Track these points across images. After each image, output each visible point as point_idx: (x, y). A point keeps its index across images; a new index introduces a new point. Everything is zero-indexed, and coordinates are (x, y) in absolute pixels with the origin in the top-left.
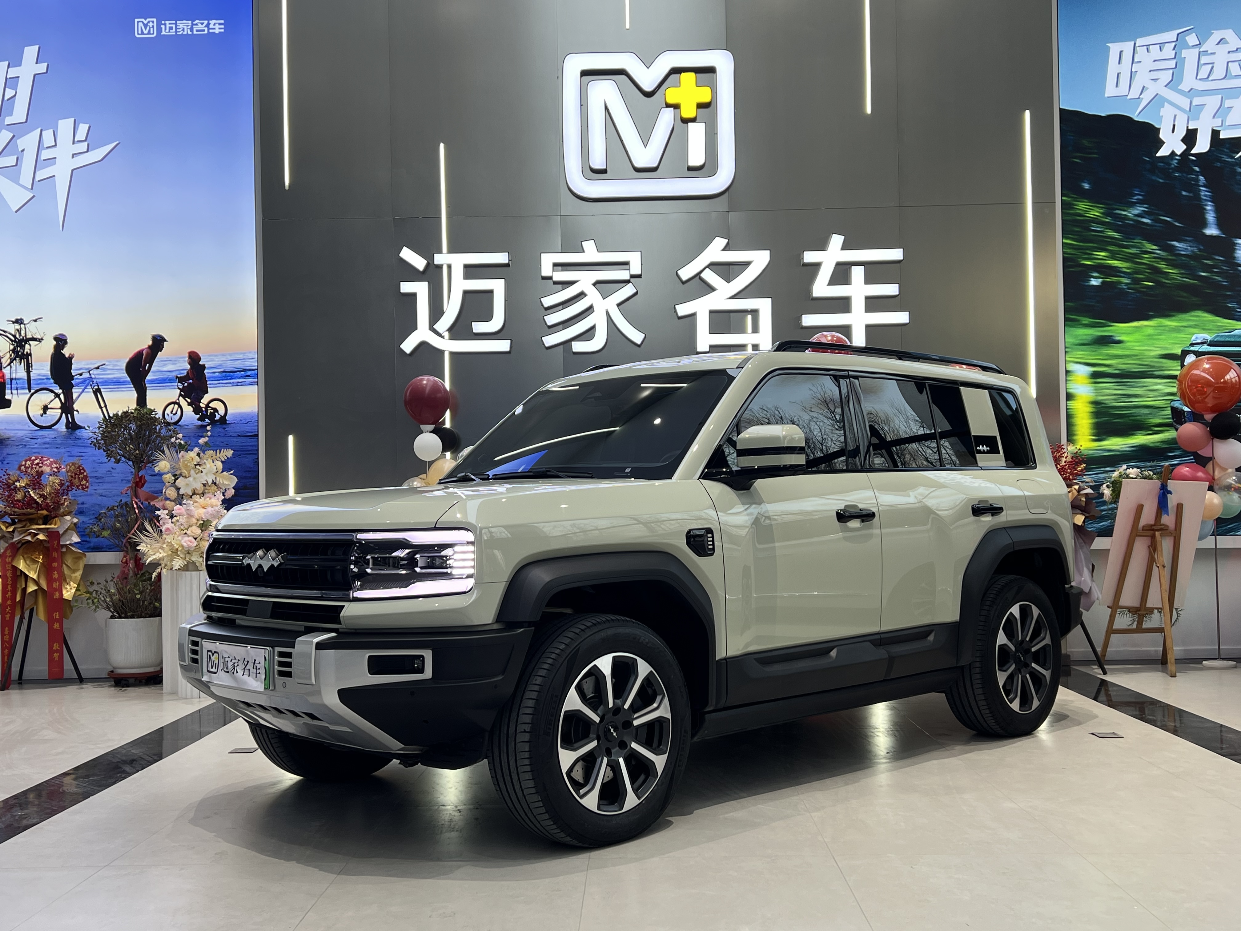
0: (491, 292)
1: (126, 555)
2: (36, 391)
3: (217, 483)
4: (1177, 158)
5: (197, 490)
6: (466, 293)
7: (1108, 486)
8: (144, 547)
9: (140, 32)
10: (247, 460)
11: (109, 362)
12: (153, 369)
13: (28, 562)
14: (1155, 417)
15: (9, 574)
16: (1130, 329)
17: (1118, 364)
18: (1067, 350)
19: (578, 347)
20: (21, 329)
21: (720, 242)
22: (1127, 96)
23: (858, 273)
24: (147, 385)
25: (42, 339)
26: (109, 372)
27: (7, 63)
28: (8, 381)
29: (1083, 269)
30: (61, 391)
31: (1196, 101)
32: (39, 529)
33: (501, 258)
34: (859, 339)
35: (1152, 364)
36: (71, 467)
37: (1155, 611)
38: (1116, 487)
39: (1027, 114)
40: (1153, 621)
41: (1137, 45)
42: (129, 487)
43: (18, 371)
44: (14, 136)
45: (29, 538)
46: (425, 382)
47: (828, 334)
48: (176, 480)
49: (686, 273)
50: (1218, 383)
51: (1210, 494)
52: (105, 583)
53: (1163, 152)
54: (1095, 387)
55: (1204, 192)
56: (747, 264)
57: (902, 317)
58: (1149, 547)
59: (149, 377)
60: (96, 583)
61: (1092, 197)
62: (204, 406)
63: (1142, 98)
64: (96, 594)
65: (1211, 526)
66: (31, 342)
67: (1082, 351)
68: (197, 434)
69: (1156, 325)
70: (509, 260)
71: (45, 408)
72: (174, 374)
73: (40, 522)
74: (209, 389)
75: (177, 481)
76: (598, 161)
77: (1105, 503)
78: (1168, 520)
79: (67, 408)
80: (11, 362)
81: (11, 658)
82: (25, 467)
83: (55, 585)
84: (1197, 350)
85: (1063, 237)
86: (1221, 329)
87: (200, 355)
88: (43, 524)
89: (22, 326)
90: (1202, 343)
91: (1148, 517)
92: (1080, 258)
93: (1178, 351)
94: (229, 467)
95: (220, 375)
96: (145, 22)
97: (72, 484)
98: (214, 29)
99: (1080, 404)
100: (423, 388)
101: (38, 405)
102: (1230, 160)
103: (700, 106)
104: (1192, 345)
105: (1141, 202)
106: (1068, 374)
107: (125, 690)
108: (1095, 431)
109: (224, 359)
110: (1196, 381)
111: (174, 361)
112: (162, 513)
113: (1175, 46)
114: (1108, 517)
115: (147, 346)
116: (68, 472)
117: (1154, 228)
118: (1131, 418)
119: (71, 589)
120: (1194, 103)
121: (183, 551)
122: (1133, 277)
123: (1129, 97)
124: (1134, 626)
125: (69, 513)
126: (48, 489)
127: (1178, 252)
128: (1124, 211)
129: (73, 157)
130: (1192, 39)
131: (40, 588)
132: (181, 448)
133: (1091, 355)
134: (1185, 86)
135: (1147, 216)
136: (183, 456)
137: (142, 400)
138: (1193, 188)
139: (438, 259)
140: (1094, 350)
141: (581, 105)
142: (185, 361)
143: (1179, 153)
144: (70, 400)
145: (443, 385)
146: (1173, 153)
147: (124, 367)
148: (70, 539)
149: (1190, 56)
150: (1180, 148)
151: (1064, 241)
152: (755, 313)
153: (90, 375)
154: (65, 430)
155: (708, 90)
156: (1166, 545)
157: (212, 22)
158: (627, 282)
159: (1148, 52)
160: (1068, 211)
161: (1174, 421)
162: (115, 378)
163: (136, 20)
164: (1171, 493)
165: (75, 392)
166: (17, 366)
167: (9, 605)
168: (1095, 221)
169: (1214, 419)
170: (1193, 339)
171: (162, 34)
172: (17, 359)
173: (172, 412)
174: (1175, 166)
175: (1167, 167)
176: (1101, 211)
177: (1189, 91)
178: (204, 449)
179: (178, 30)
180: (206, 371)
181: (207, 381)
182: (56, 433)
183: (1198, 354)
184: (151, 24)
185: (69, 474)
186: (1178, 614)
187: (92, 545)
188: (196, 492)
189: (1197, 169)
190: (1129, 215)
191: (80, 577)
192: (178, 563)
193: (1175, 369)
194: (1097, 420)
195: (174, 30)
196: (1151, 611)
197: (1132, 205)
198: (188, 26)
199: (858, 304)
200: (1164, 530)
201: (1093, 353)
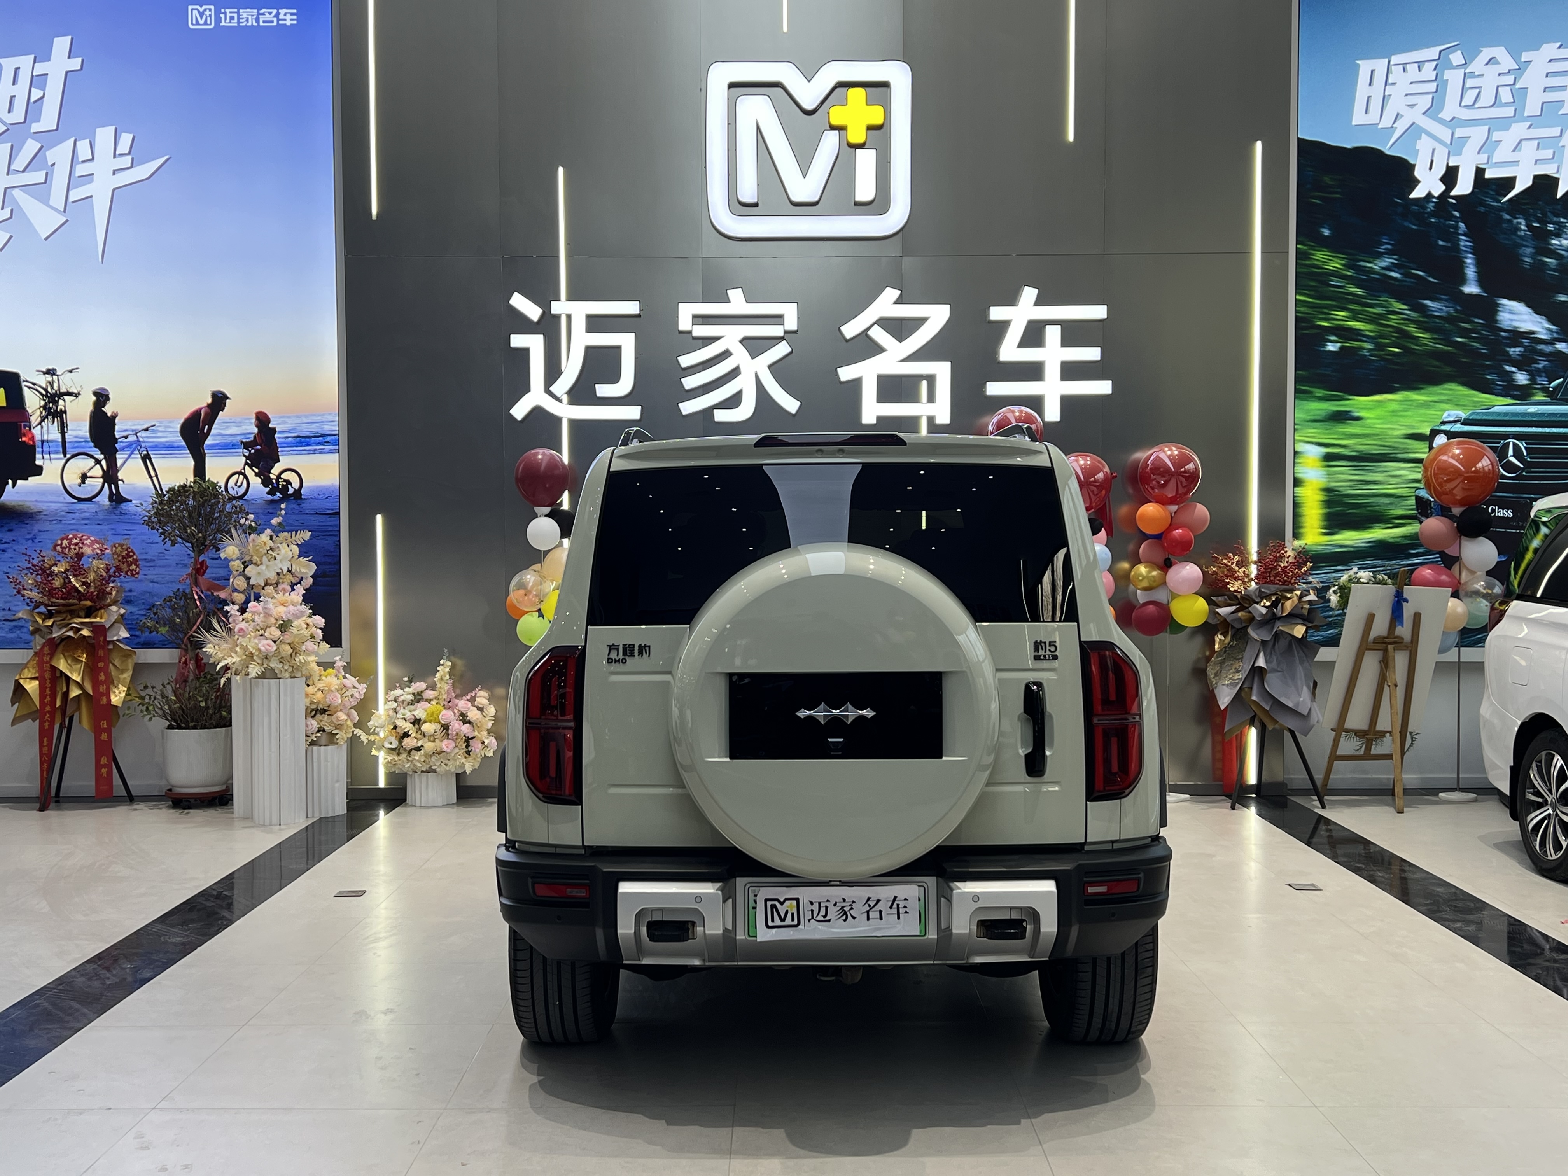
0: (618, 348)
1: (184, 653)
2: (73, 456)
3: (293, 571)
4: (1434, 200)
5: (269, 579)
6: (589, 350)
7: (1335, 592)
8: (211, 648)
9: (194, 22)
10: (327, 543)
11: (160, 422)
12: (213, 431)
13: (69, 662)
14: (1397, 507)
15: (47, 675)
16: (1371, 403)
17: (1355, 444)
18: (1296, 427)
19: (721, 416)
20: (53, 381)
21: (891, 294)
22: (1378, 124)
23: (1053, 334)
24: (206, 451)
25: (79, 394)
26: (160, 434)
27: (32, 56)
28: (38, 444)
29: (1319, 331)
30: (102, 457)
31: (1459, 133)
32: (82, 623)
33: (631, 308)
34: (1052, 413)
35: (1396, 445)
36: (116, 548)
37: (1388, 735)
38: (1344, 593)
39: (1259, 145)
40: (1386, 746)
41: (1392, 63)
42: (188, 575)
43: (50, 431)
44: (42, 147)
45: (71, 634)
46: (540, 457)
47: (1015, 408)
48: (245, 567)
49: (850, 330)
50: (1468, 473)
51: (1453, 602)
52: (162, 687)
53: (1418, 193)
54: (1328, 471)
55: (1464, 242)
56: (923, 320)
57: (1103, 387)
58: (1380, 662)
59: (209, 441)
60: (150, 686)
61: (1332, 245)
62: (275, 477)
63: (1396, 128)
64: (150, 699)
65: (1455, 638)
66: (66, 397)
67: (1314, 428)
68: (267, 511)
69: (1402, 399)
70: (640, 310)
71: (84, 477)
72: (239, 438)
73: (82, 614)
74: (281, 458)
75: (247, 569)
76: (748, 191)
77: (1332, 610)
78: (1404, 631)
79: (111, 476)
80: (43, 420)
81: (51, 772)
82: (61, 547)
83: (102, 689)
84: (1448, 429)
85: (1296, 293)
86: (1477, 405)
87: (270, 416)
88: (86, 617)
89: (55, 377)
90: (1455, 422)
91: (1380, 628)
92: (1314, 318)
93: (1427, 431)
94: (305, 551)
95: (294, 441)
96: (201, 10)
97: (118, 569)
98: (285, 20)
99: (1310, 491)
100: (538, 464)
101: (76, 473)
102: (1495, 204)
103: (870, 128)
104: (1443, 423)
105: (1389, 253)
106: (1297, 456)
107: (188, 813)
108: (1325, 523)
109: (299, 421)
110: (1445, 469)
111: (239, 424)
112: (232, 609)
113: (1437, 65)
114: (1335, 623)
115: (205, 405)
116: (113, 554)
117: (1404, 283)
118: (1369, 509)
119: (120, 693)
120: (1456, 136)
121: (261, 656)
122: (1378, 342)
123: (1380, 126)
124: (1362, 752)
125: (114, 603)
126: (92, 576)
127: (1431, 313)
128: (1370, 262)
129: (114, 174)
130: (1457, 58)
131: (85, 692)
132: (251, 530)
133: (1324, 434)
134: (1446, 114)
135: (1396, 270)
136: (254, 540)
137: (200, 470)
138: (1451, 236)
139: (556, 308)
140: (1329, 427)
141: (729, 124)
142: (252, 423)
143: (1436, 194)
144: (114, 468)
145: (561, 459)
146: (1429, 195)
147: (178, 429)
148: (117, 634)
149: (1453, 78)
150: (1438, 189)
151: (1298, 297)
152: (931, 379)
153: (138, 437)
154: (108, 503)
155: (880, 109)
156: (1400, 660)
157: (282, 11)
158: (782, 338)
159: (1404, 71)
160: (1304, 262)
161: (1419, 513)
162: (167, 442)
163: (190, 7)
164: (1407, 601)
165: (120, 458)
166: (50, 425)
167: (48, 712)
168: (1335, 274)
169: (1462, 514)
170: (1444, 416)
171: (221, 24)
172: (49, 417)
173: (236, 485)
174: (1431, 210)
175: (1422, 210)
176: (1343, 262)
177: (1451, 121)
178: (278, 530)
179: (241, 21)
180: (276, 436)
181: (278, 448)
182: (97, 506)
183: (1451, 435)
184: (208, 13)
185: (116, 557)
186: (1412, 738)
187: (142, 640)
188: (269, 581)
189: (1457, 214)
190: (1376, 267)
191: (129, 679)
192: (254, 670)
193: (1421, 451)
194: (1328, 510)
195: (236, 20)
196: (1382, 734)
197: (1380, 255)
198: (253, 16)
199: (1052, 371)
200: (1398, 643)
201: (1327, 431)
